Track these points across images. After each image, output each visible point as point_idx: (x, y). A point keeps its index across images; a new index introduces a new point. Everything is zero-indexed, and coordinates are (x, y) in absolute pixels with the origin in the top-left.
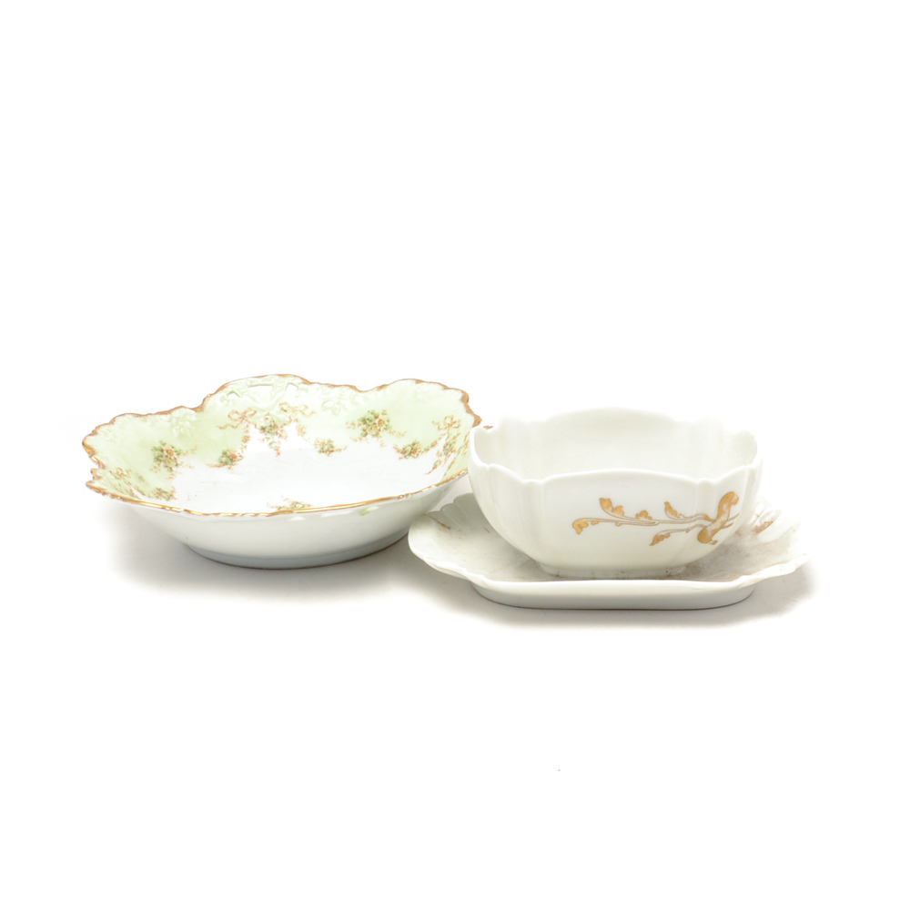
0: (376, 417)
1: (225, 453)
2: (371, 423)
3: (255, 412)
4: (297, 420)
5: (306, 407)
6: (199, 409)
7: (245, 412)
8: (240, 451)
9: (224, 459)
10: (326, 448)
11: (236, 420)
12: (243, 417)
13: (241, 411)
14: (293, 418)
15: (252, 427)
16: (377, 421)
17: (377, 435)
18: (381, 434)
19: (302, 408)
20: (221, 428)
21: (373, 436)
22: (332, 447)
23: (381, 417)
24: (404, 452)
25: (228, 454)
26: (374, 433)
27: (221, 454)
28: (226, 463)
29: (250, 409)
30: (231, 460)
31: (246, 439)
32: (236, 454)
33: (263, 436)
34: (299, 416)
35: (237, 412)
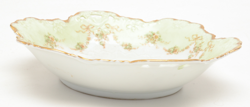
0: (154, 34)
1: (78, 44)
2: (151, 37)
3: (94, 27)
4: (113, 33)
5: (118, 27)
6: (67, 21)
7: (89, 26)
8: (86, 44)
9: (78, 47)
10: (128, 47)
11: (84, 29)
12: (88, 28)
13: (87, 25)
14: (111, 31)
15: (92, 33)
16: (154, 36)
17: (154, 43)
18: (156, 42)
19: (116, 27)
20: (77, 32)
21: (152, 43)
22: (131, 47)
23: (156, 34)
24: (169, 51)
25: (80, 44)
26: (153, 42)
27: (76, 44)
28: (79, 49)
29: (91, 25)
30: (82, 48)
31: (89, 39)
32: (84, 45)
33: (96, 38)
34: (115, 31)
35: (85, 26)
